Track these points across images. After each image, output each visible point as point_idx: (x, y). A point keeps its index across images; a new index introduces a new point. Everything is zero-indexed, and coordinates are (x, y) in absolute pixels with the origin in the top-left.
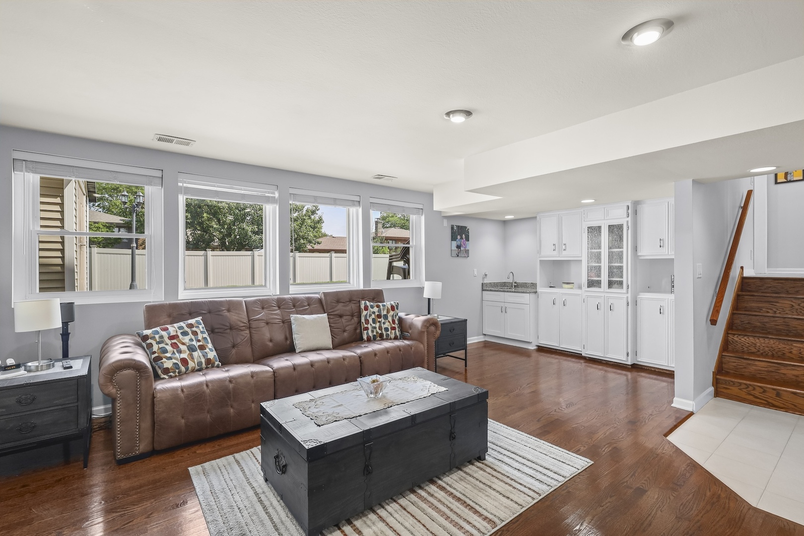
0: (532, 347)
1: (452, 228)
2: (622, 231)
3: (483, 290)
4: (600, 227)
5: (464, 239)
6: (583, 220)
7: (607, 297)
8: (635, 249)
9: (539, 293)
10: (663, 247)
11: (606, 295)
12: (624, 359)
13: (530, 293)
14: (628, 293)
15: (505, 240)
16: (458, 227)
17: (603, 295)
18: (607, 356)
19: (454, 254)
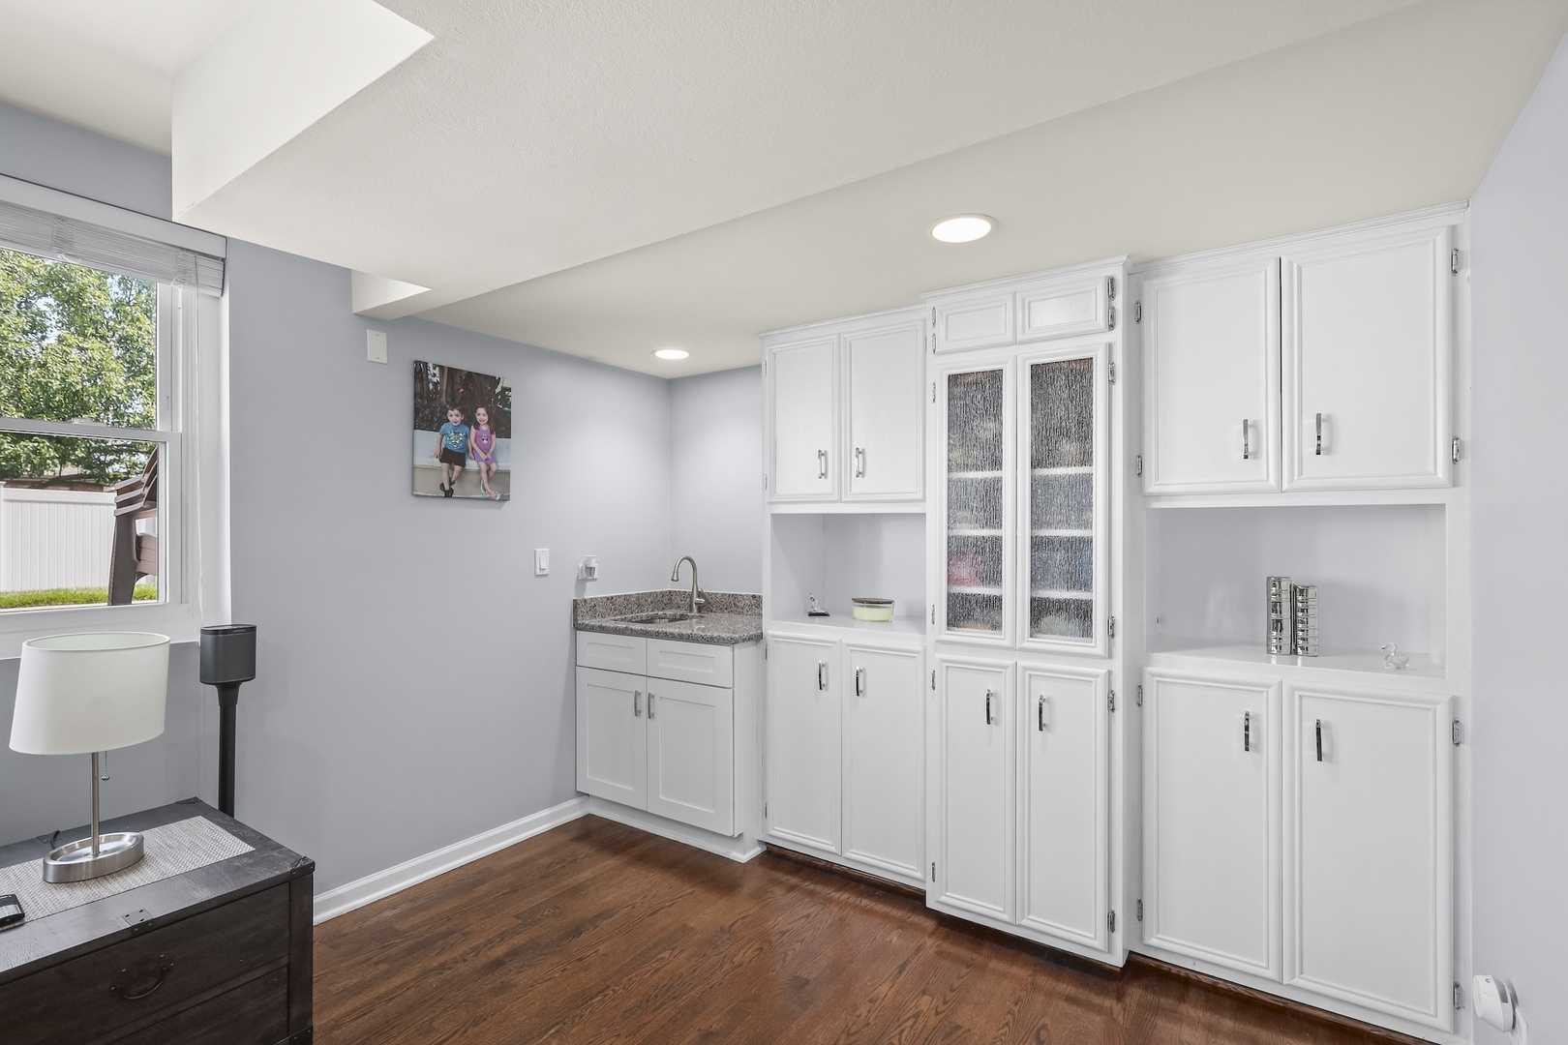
0: (743, 855)
1: (420, 371)
2: (1087, 391)
3: (577, 627)
4: (996, 376)
5: (484, 428)
6: (930, 349)
7: (1026, 669)
8: (1137, 466)
9: (769, 639)
10: (1256, 455)
11: (1020, 663)
12: (1097, 944)
13: (732, 642)
14: (1110, 656)
15: (670, 444)
16: (452, 373)
17: (1010, 662)
18: (1025, 922)
19: (430, 484)
